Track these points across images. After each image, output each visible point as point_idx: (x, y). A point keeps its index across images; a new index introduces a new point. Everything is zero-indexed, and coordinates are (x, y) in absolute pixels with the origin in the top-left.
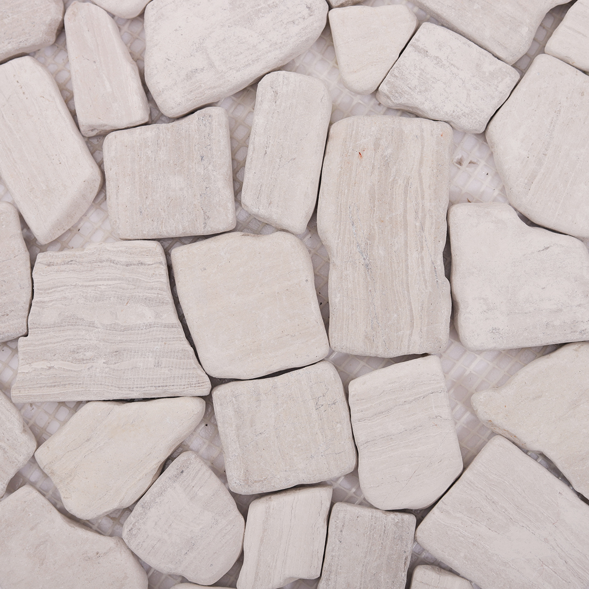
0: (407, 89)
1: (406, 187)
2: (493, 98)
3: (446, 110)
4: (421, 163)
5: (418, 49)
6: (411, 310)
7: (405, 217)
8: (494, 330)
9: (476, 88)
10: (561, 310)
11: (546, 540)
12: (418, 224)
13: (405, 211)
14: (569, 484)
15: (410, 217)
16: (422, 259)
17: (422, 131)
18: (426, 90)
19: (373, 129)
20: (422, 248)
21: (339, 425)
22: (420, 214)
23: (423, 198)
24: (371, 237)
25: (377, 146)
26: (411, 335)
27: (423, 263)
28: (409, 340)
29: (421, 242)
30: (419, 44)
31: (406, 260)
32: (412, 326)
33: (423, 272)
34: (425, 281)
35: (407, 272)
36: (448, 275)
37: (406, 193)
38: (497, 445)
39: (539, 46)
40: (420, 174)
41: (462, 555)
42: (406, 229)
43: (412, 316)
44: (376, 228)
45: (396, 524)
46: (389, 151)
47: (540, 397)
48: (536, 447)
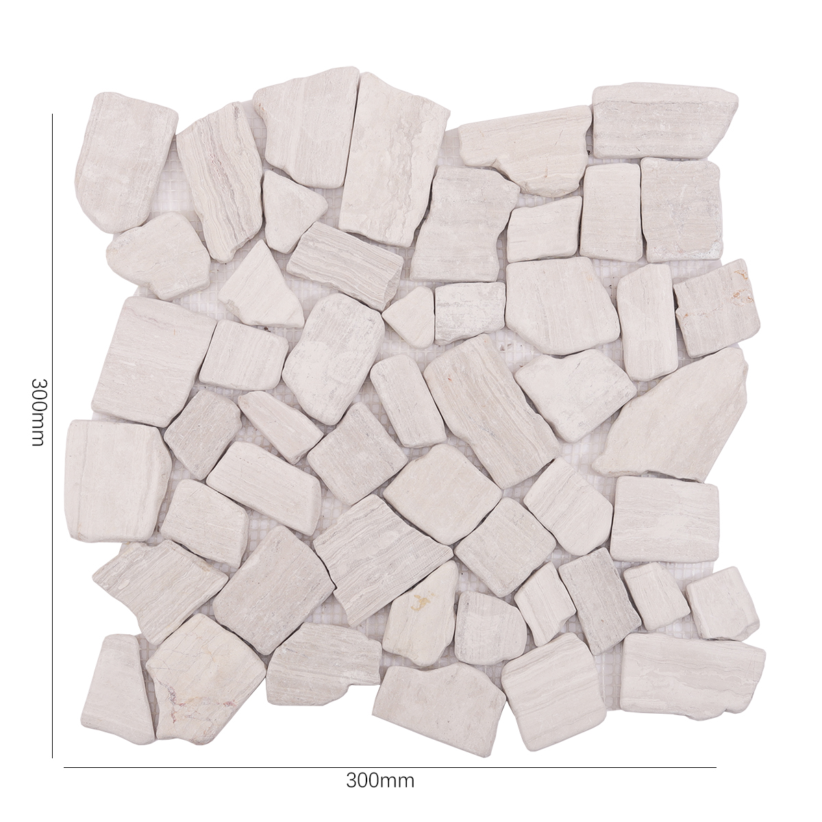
0: (451, 329)
1: (484, 380)
2: (499, 305)
3: (478, 327)
4: (484, 363)
5: (442, 305)
6: (530, 442)
7: (494, 396)
8: (581, 424)
9: (486, 306)
10: (608, 391)
11: (681, 514)
12: (504, 396)
13: (493, 393)
14: (674, 478)
15: (498, 395)
16: (518, 412)
17: (473, 346)
18: (461, 324)
19: (447, 362)
20: (514, 406)
21: (533, 526)
22: (501, 390)
23: (497, 381)
24: (484, 418)
25: (455, 369)
26: (539, 455)
27: (520, 414)
28: (540, 458)
29: (512, 404)
30: (441, 302)
31: (510, 418)
32: (536, 450)
33: (524, 419)
34: (527, 422)
35: (515, 424)
36: (537, 412)
37: (487, 384)
38: (623, 482)
39: (504, 262)
40: (487, 369)
41: (643, 550)
42: (499, 402)
43: (533, 445)
44: (483, 412)
45: (598, 557)
46: (463, 368)
47: (627, 443)
48: (643, 469)
